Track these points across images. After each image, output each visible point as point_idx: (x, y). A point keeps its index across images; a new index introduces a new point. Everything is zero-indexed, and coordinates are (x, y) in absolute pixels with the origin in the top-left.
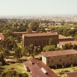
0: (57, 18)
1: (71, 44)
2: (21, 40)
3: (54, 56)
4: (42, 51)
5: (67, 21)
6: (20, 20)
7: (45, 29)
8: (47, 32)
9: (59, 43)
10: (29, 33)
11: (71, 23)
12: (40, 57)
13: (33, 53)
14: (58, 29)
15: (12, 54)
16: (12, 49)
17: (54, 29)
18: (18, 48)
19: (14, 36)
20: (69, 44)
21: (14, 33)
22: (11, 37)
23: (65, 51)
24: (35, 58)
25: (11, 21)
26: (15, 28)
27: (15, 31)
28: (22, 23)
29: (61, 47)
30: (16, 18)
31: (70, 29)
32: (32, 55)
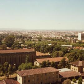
0: (34, 33)
1: (49, 61)
3: (30, 74)
4: (18, 70)
5: (44, 36)
7: (21, 45)
8: (24, 48)
9: (36, 60)
10: (3, 50)
11: (49, 39)
12: (15, 76)
14: (35, 45)
17: (31, 45)
20: (47, 61)
23: (42, 68)
29: (38, 65)
31: (48, 46)
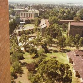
2: (67, 29)
6: (68, 6)
13: (78, 44)
15: (56, 43)
16: (56, 37)
18: (63, 37)
19: (60, 23)
21: (60, 20)
22: (56, 25)
24: (80, 49)
25: (58, 7)
26: (62, 15)
27: (61, 19)
28: (69, 10)
30: (64, 4)
32: (77, 46)
